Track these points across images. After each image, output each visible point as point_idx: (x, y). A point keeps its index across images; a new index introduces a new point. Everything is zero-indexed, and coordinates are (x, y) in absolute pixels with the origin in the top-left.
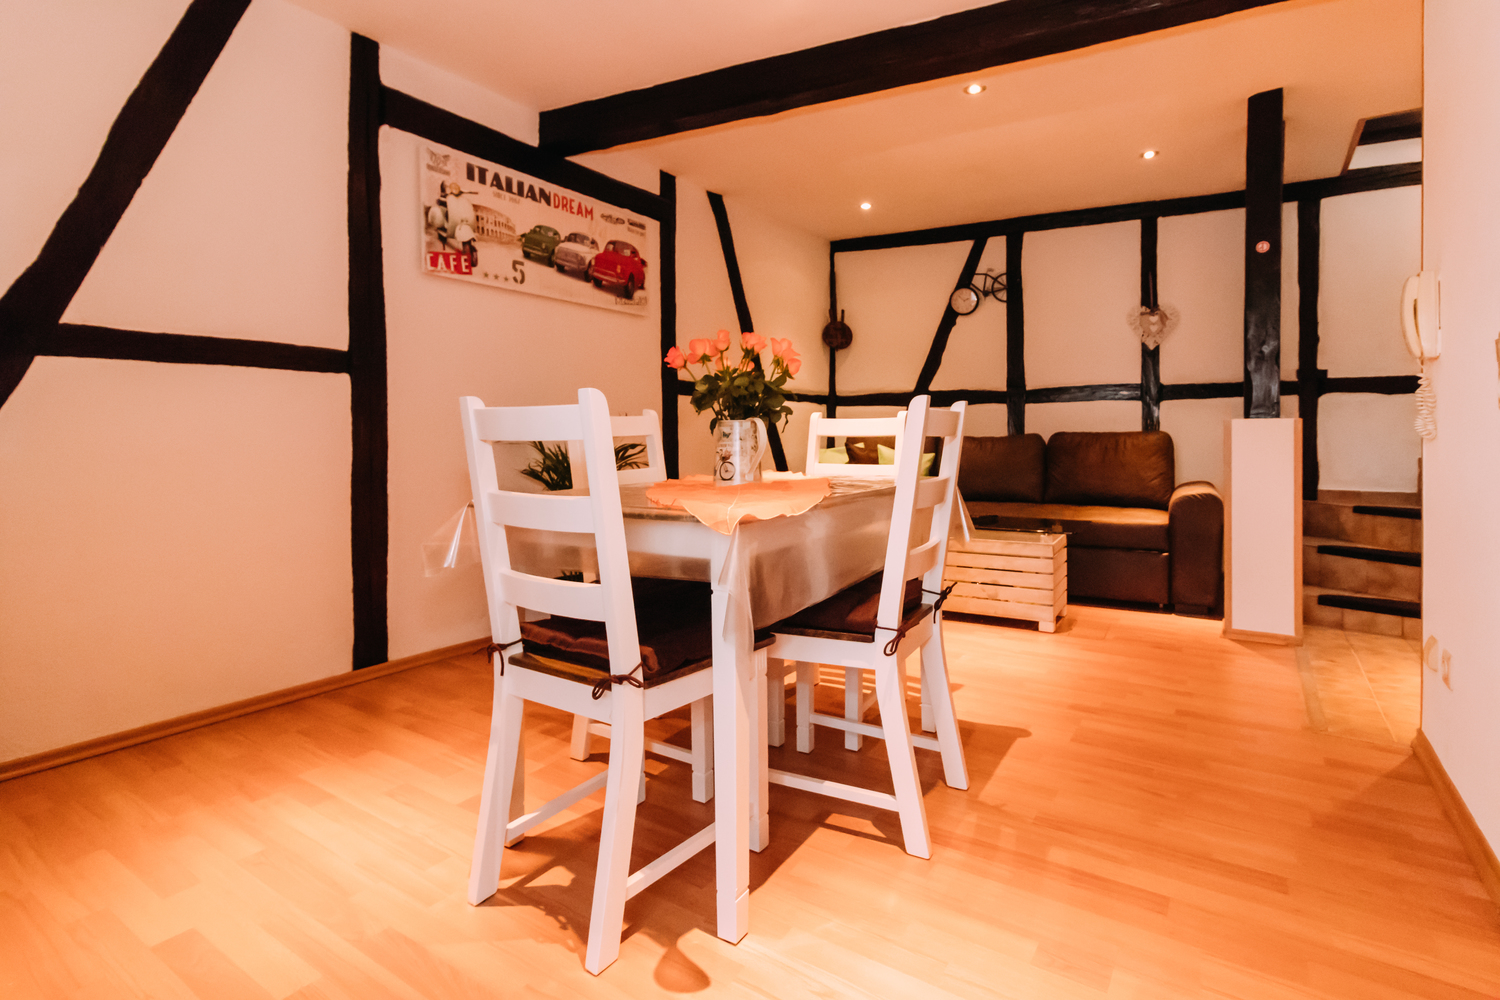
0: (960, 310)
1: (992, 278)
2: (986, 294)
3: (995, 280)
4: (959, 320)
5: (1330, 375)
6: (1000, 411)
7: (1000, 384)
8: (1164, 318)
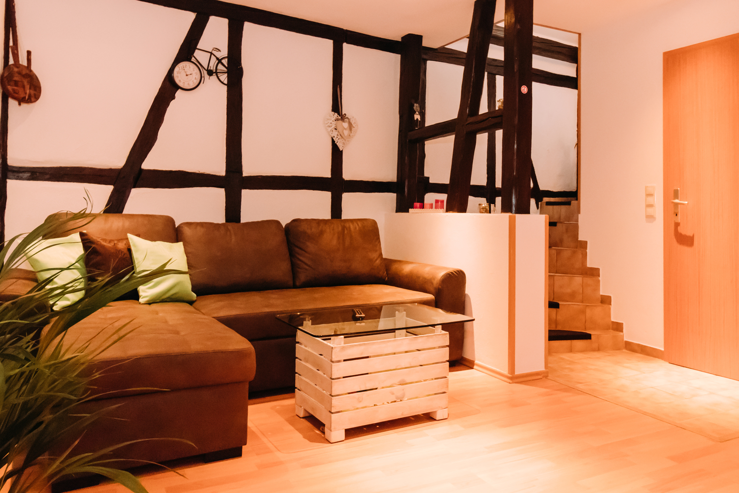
0: (180, 84)
1: (217, 59)
2: (210, 73)
3: (220, 61)
4: (179, 93)
5: (431, 181)
6: (218, 195)
7: (219, 168)
8: (351, 126)
